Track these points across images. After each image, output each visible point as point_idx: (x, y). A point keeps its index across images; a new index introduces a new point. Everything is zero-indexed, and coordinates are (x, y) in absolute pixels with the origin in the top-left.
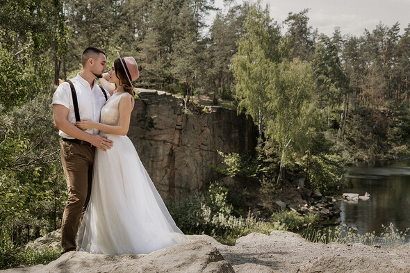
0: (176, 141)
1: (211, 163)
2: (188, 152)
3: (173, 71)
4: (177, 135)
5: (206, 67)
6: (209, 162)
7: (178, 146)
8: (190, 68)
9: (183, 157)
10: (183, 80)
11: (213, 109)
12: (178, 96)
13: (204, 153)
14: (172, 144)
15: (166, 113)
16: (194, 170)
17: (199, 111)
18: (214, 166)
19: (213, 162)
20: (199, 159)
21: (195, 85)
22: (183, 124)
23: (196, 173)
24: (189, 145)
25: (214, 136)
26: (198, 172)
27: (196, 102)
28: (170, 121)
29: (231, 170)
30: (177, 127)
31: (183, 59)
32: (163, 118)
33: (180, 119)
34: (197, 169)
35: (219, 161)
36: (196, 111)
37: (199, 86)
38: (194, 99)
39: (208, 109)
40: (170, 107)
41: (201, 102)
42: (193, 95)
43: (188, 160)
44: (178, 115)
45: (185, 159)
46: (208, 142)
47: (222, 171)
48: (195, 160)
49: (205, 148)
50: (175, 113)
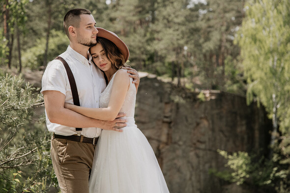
0: (164, 138)
1: (211, 167)
2: (179, 152)
3: (158, 47)
4: (165, 130)
5: (201, 41)
6: (207, 166)
7: (167, 144)
8: (182, 42)
9: (174, 159)
10: (171, 58)
11: (211, 94)
12: (166, 79)
13: (201, 153)
14: (159, 141)
15: (150, 101)
16: (188, 176)
17: (192, 97)
18: (214, 170)
19: (214, 164)
20: (195, 161)
21: (187, 64)
22: (173, 115)
23: (190, 179)
24: (181, 143)
25: (213, 130)
26: (193, 178)
27: (188, 86)
28: (156, 111)
29: (237, 175)
30: (166, 120)
31: (171, 31)
32: (147, 108)
33: (168, 109)
34: (191, 175)
35: (221, 163)
36: (189, 97)
37: (192, 66)
38: (186, 83)
39: (205, 95)
40: (155, 93)
41: (196, 86)
42: (184, 76)
43: (180, 163)
44: (167, 103)
45: (176, 161)
46: (206, 138)
47: (226, 177)
48: (189, 162)
49: (202, 146)
50: (161, 101)
